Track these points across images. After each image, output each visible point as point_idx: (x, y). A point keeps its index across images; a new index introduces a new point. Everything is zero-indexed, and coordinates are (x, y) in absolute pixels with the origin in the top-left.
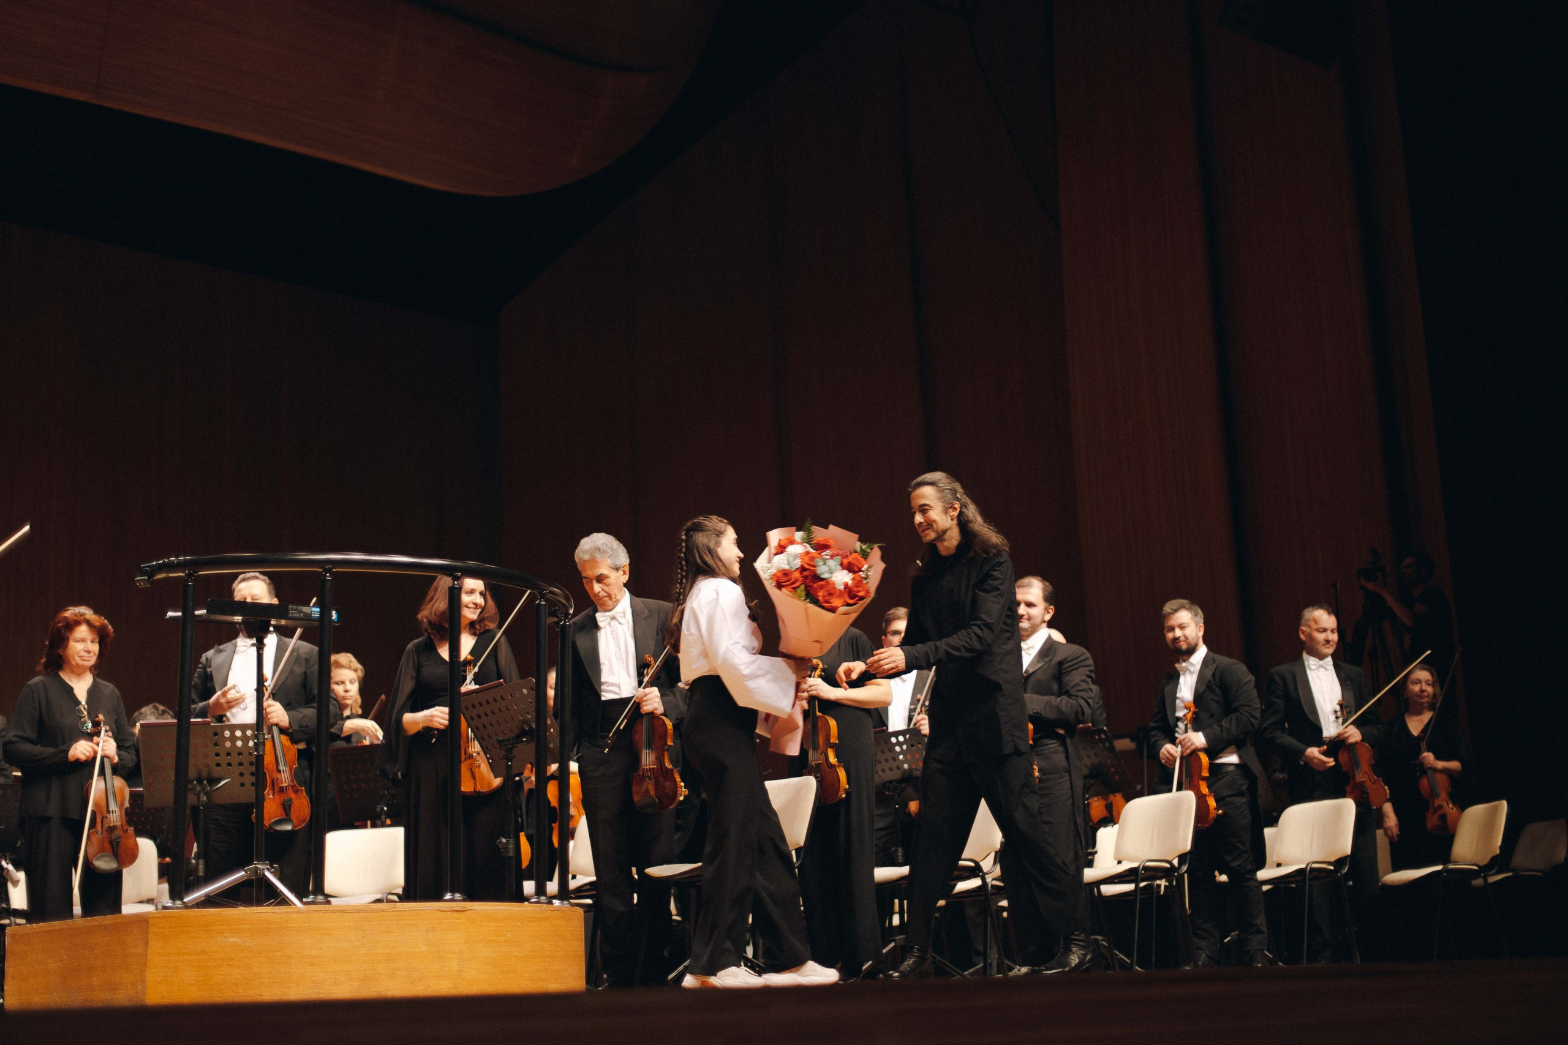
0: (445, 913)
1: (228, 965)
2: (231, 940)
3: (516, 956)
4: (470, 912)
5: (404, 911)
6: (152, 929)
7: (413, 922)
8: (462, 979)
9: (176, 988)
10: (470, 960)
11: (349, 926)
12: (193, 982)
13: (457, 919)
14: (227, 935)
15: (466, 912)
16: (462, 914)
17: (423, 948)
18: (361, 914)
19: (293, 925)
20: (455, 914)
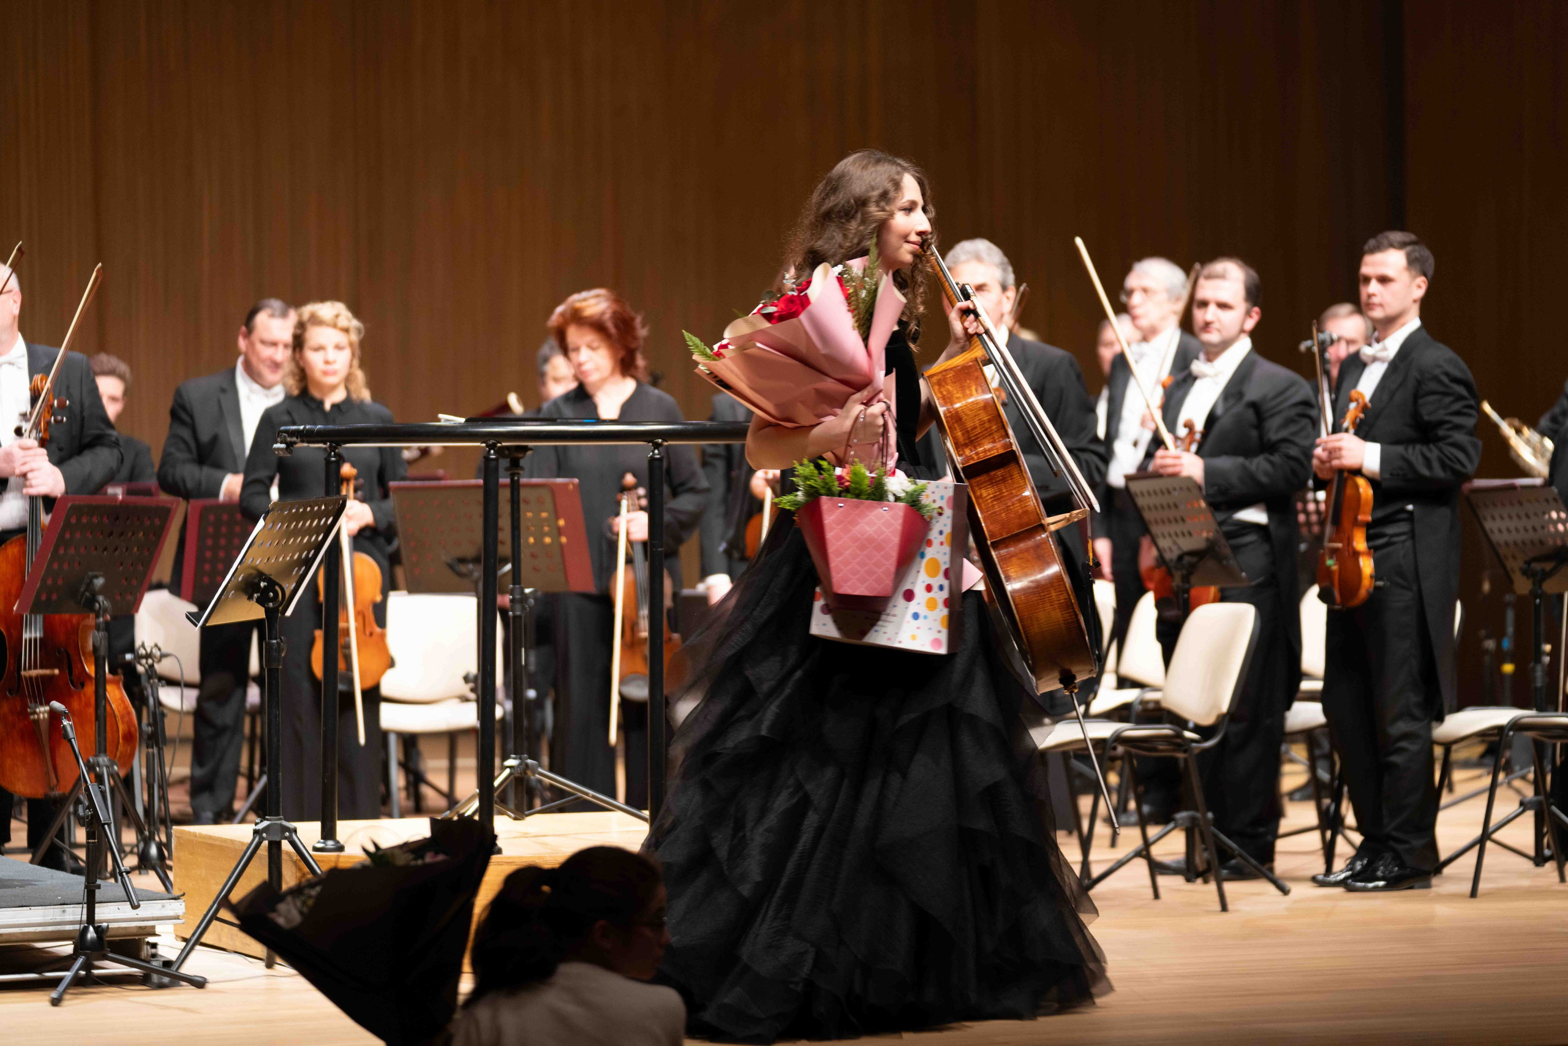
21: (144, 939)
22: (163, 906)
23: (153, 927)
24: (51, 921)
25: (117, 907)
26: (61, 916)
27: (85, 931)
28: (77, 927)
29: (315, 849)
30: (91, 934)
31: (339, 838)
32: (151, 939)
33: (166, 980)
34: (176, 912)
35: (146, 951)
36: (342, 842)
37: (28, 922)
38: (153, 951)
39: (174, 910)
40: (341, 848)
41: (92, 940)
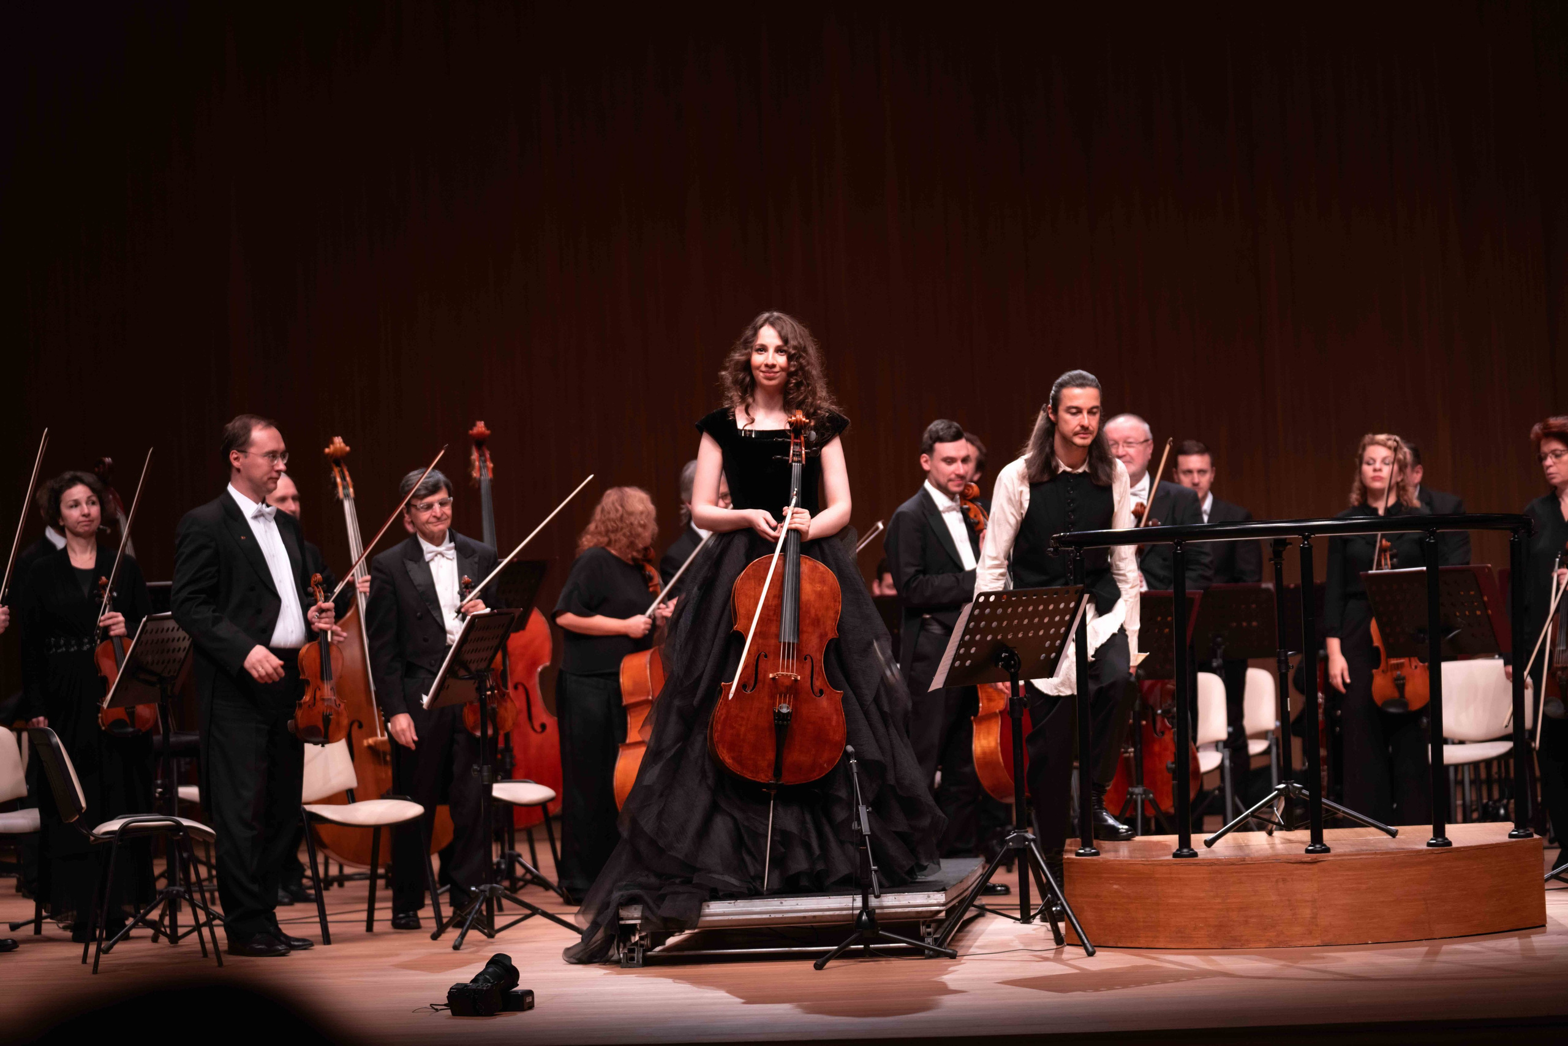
0: (1295, 865)
1: (1115, 909)
2: (1115, 887)
3: (1383, 902)
4: (1322, 863)
5: (1254, 864)
7: (1262, 874)
8: (1317, 925)
10: (1324, 907)
11: (1204, 877)
12: (1093, 922)
13: (1309, 869)
14: (1112, 882)
15: (1319, 864)
16: (1315, 866)
17: (1274, 898)
18: (1214, 867)
20: (1306, 866)
22: (929, 897)
25: (894, 897)
33: (931, 953)
39: (936, 899)
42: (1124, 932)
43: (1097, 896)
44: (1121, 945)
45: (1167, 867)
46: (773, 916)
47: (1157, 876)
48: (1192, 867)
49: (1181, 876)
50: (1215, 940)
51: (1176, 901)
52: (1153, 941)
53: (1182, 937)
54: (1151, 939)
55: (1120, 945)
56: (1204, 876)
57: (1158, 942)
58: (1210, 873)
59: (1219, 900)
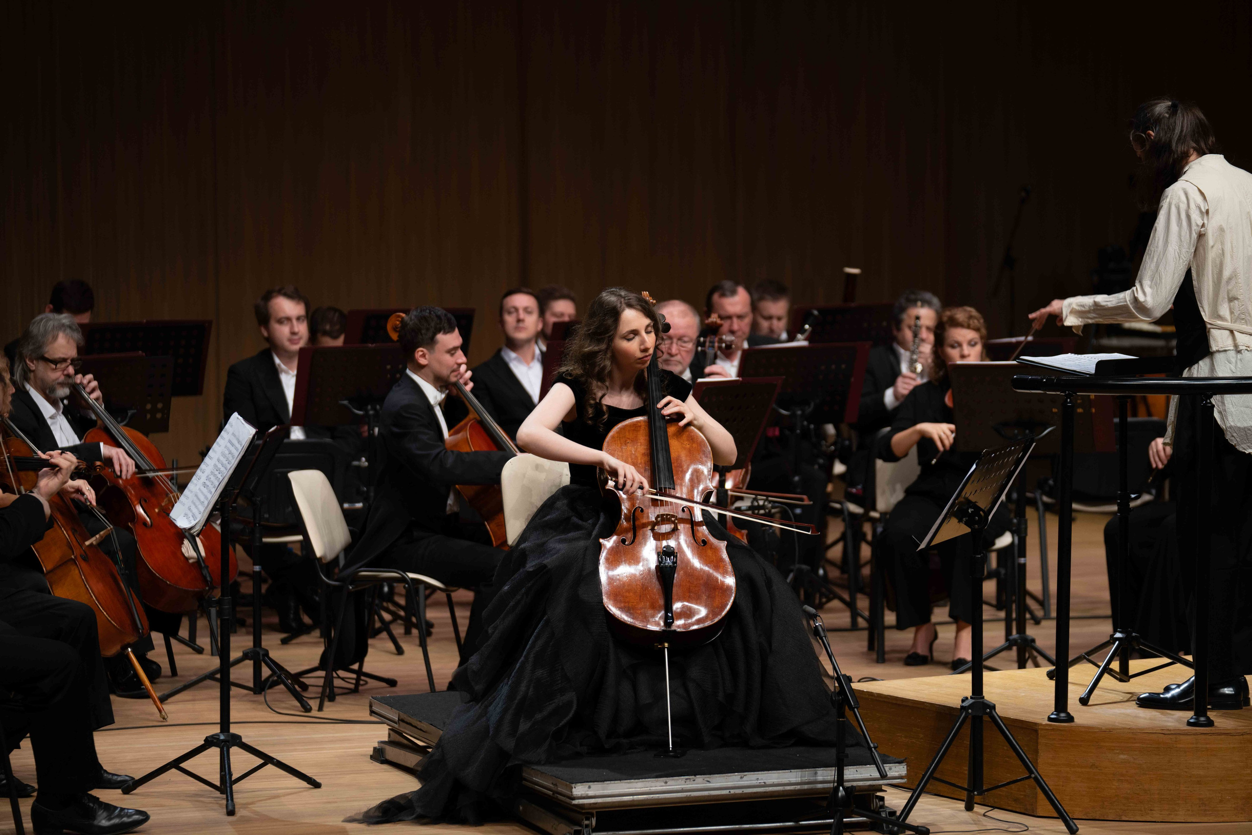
1: (1119, 780)
2: (1122, 756)
6: (1041, 740)
9: (1068, 797)
11: (1234, 748)
14: (1118, 752)
18: (1245, 736)
19: (1181, 746)
21: (873, 794)
23: (881, 785)
24: (807, 781)
25: (855, 770)
26: (813, 777)
27: (836, 789)
28: (831, 785)
29: (1050, 719)
30: (841, 792)
31: (1069, 710)
32: (879, 794)
34: (900, 773)
35: (876, 803)
36: (1072, 714)
37: (789, 782)
38: (881, 803)
39: (897, 772)
40: (1070, 719)
41: (842, 796)
42: (1131, 804)
43: (1093, 766)
44: (1127, 819)
45: (1193, 736)
46: (732, 791)
47: (1178, 746)
48: (1223, 736)
49: (1208, 746)
50: (1242, 813)
51: (1201, 772)
52: (1170, 814)
53: (1205, 810)
54: (1167, 813)
55: (1124, 818)
56: (1235, 746)
57: (1176, 815)
58: (1241, 743)
59: (1249, 771)
